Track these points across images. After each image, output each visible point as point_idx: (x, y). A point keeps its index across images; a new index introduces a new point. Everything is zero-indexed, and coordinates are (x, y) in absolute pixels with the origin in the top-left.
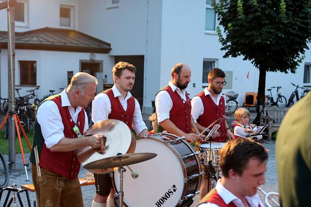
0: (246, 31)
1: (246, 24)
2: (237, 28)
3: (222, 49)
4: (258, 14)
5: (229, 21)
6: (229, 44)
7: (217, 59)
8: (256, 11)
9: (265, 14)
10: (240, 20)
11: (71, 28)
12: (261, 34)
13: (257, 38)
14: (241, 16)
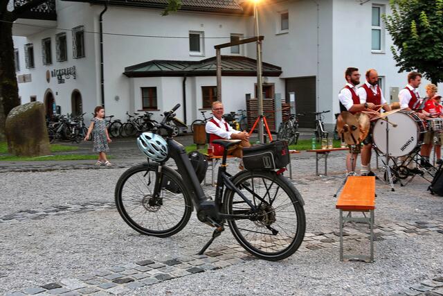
0: (420, 49)
1: (419, 43)
2: (411, 46)
3: (397, 65)
4: (430, 33)
5: (404, 41)
6: (403, 60)
7: (383, 77)
8: (429, 31)
9: (437, 33)
10: (414, 39)
11: (240, 55)
12: (433, 51)
13: (430, 54)
14: (416, 36)
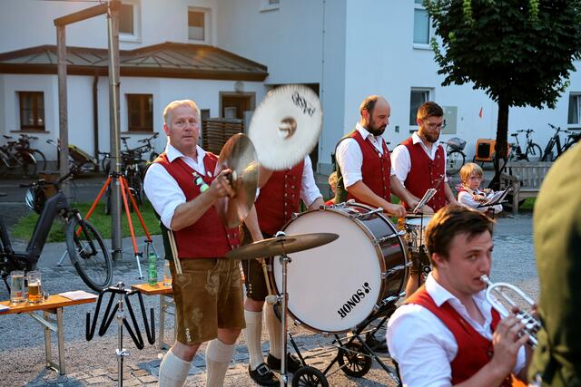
0: (478, 44)
1: (477, 33)
2: (462, 40)
3: (440, 72)
4: (495, 17)
5: (451, 29)
6: (450, 64)
7: (432, 89)
8: (493, 12)
9: (506, 17)
10: (467, 26)
11: (206, 43)
12: (500, 48)
13: (494, 55)
14: (470, 21)
